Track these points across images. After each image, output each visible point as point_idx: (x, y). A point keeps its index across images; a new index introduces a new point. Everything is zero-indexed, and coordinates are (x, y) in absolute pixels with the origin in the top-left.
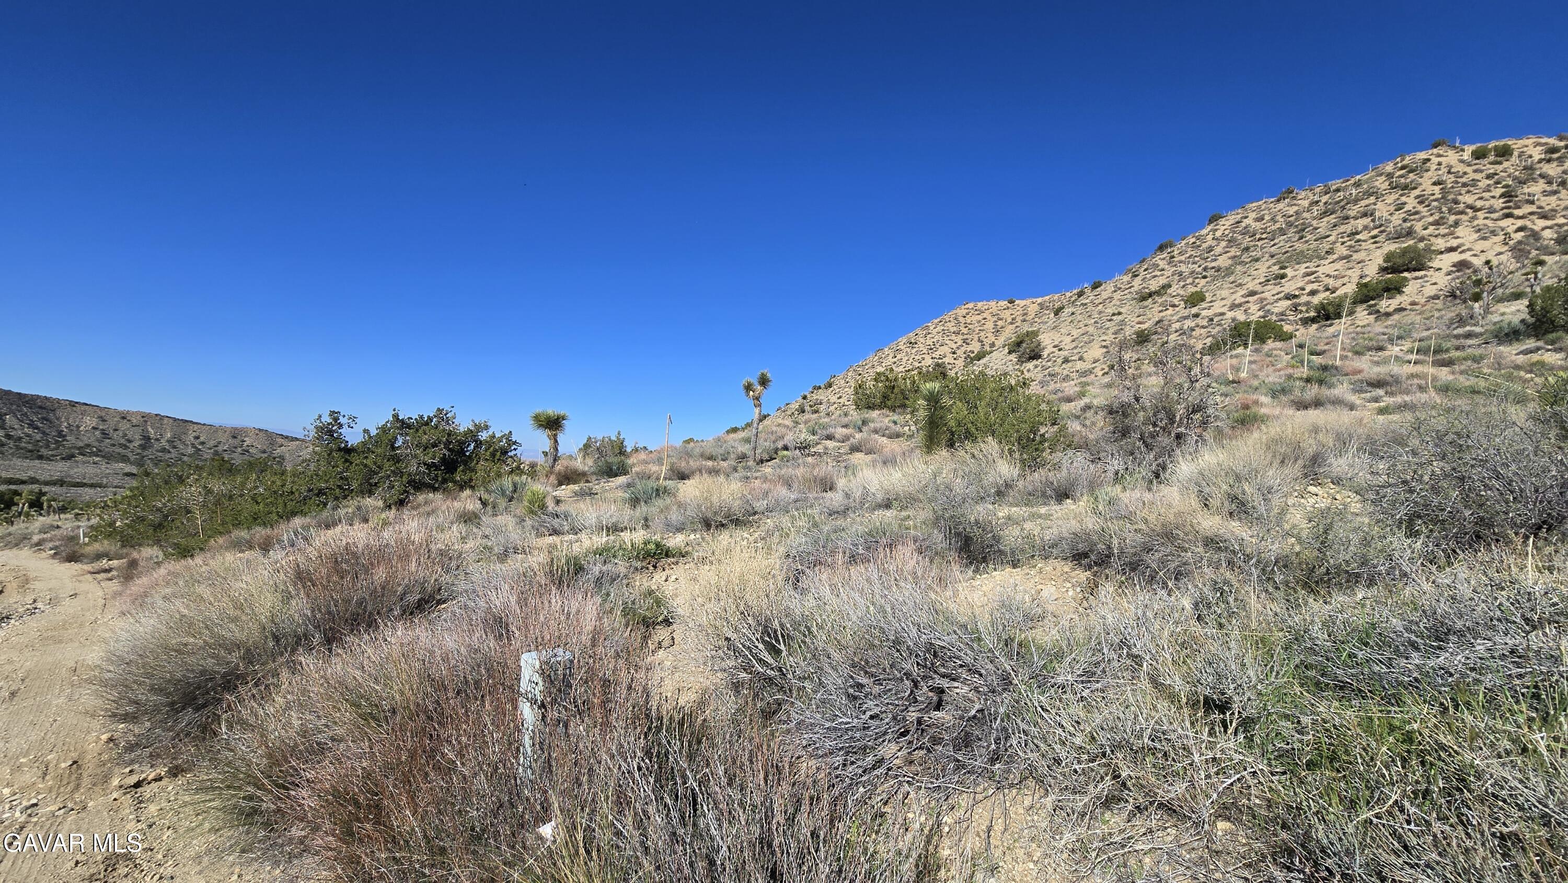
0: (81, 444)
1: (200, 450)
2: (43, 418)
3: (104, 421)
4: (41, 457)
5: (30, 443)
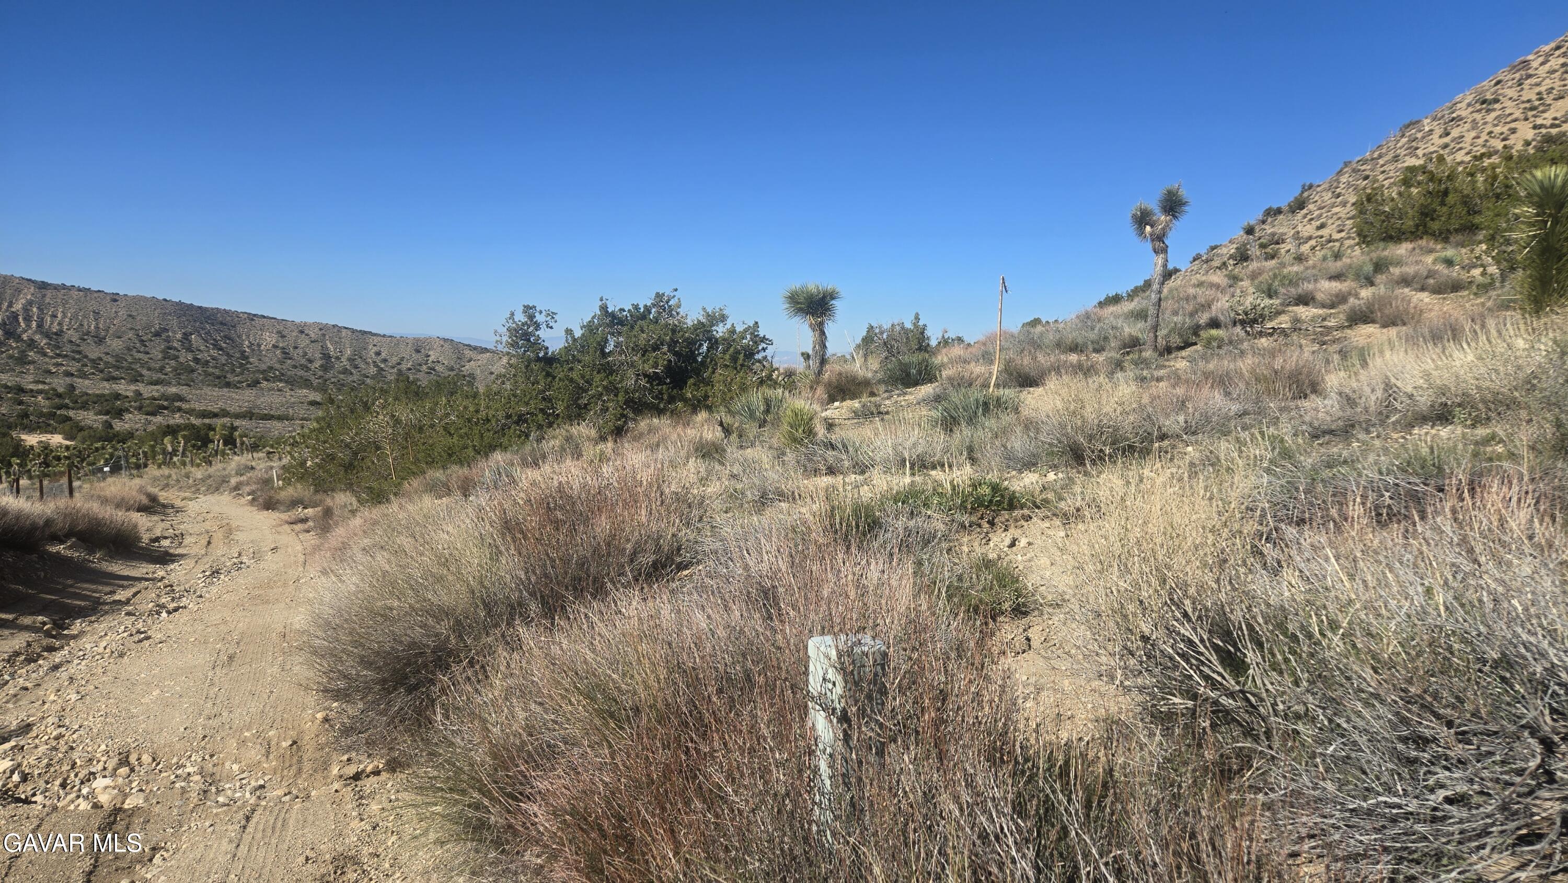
0: (263, 367)
1: (382, 369)
2: (225, 337)
3: (283, 337)
4: (228, 385)
5: (216, 367)
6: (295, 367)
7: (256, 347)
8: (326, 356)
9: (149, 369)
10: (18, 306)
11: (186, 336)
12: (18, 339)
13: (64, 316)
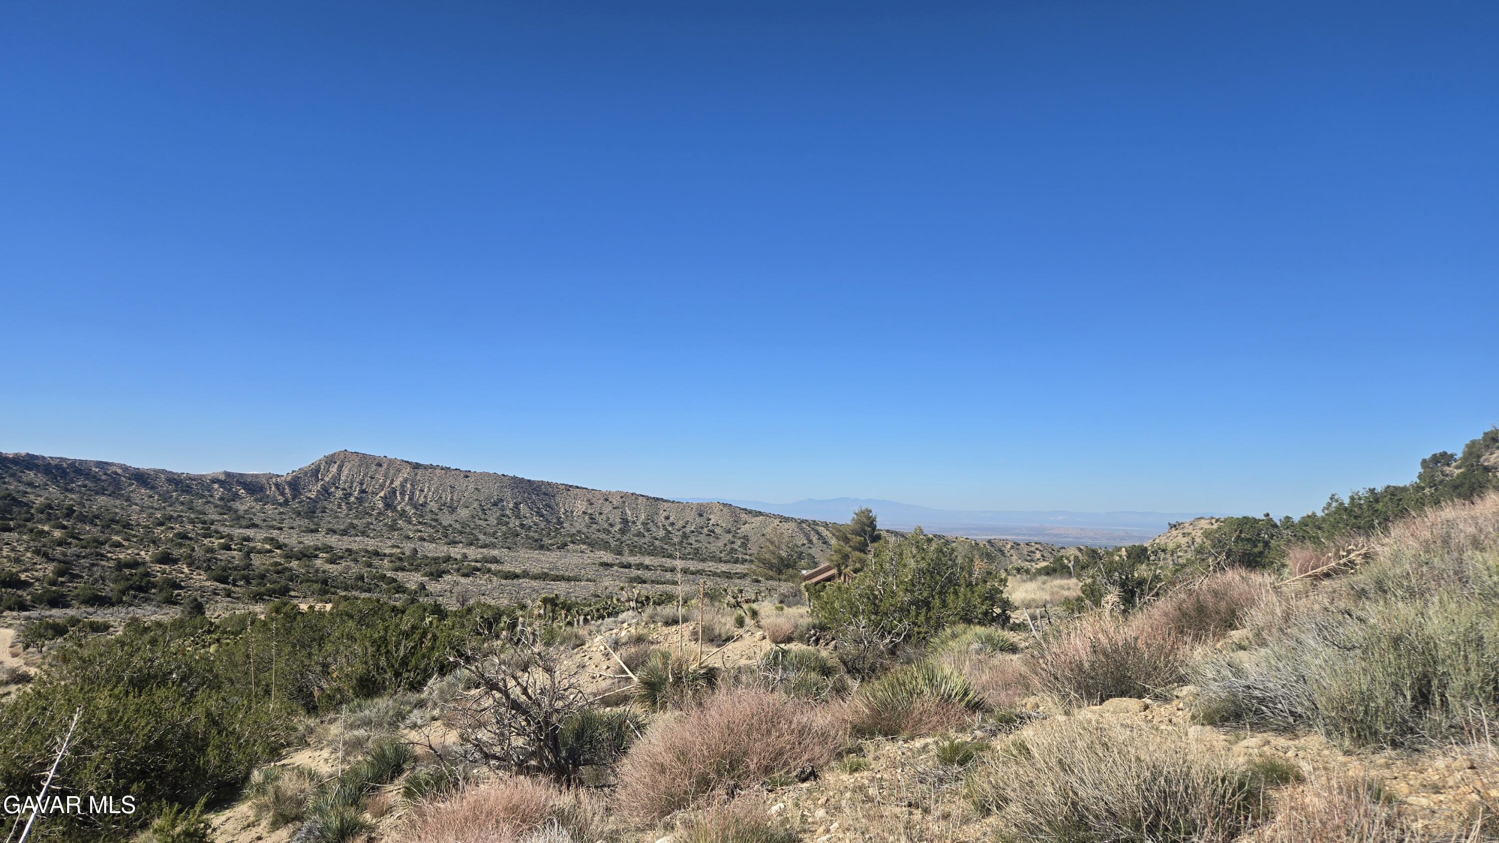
0: (574, 531)
1: (670, 532)
2: (546, 505)
3: (591, 504)
4: (542, 547)
5: (536, 532)
6: (599, 531)
7: (569, 514)
8: (625, 521)
9: (485, 534)
10: (397, 483)
11: (517, 505)
12: (394, 509)
13: (429, 490)
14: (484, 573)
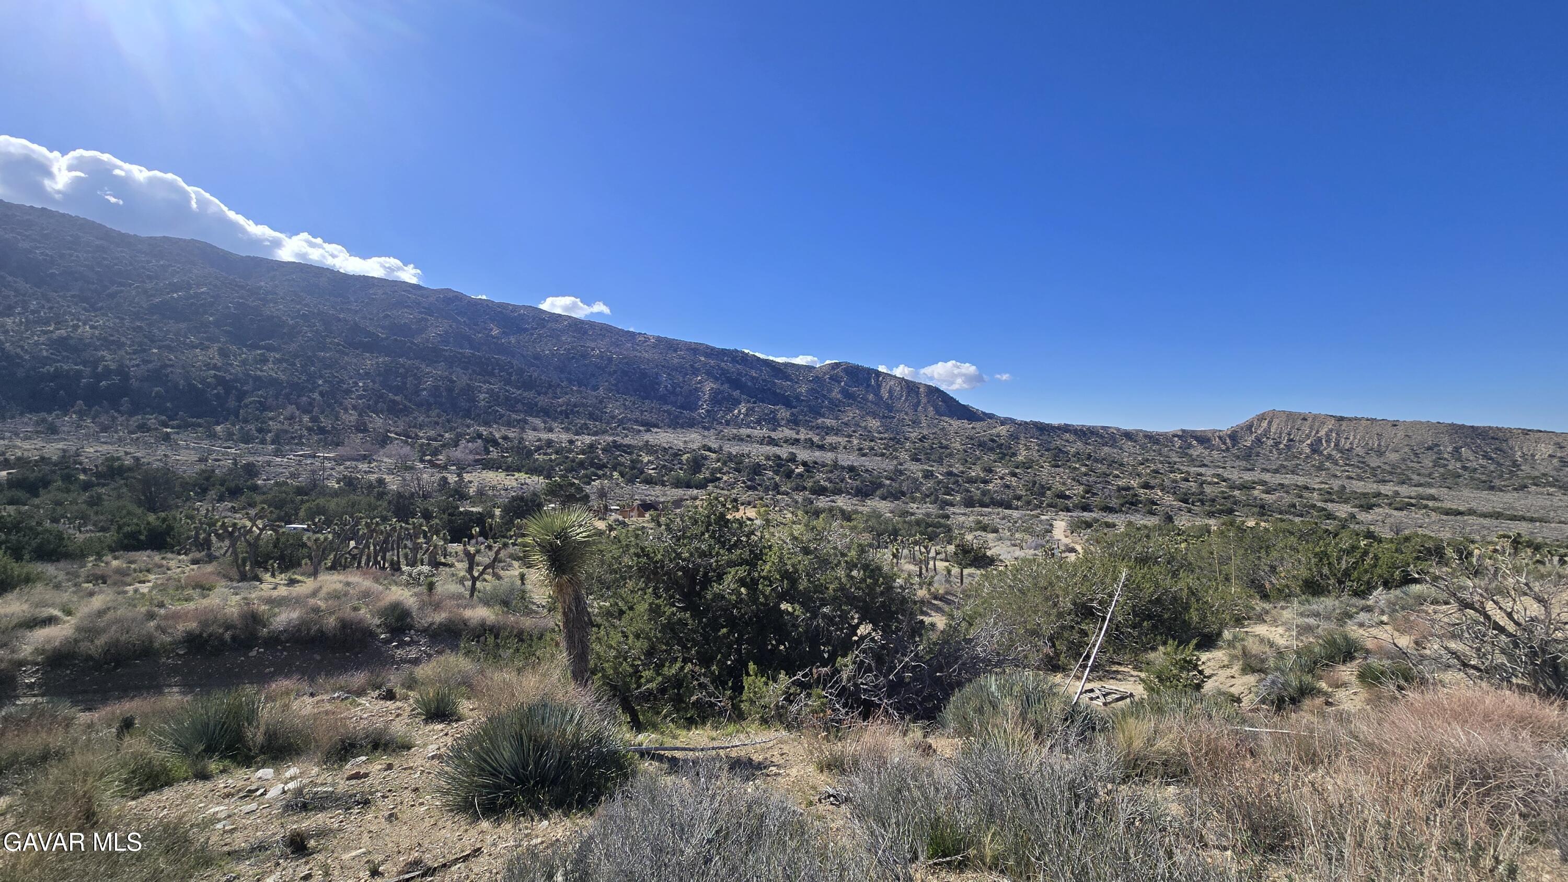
0: (1537, 474)
2: (1496, 449)
3: (1561, 448)
4: (1492, 488)
5: (1483, 474)
7: (1529, 457)
9: (1419, 475)
10: (1322, 433)
11: (1457, 450)
12: (1321, 454)
13: (1355, 438)
14: (1420, 508)
